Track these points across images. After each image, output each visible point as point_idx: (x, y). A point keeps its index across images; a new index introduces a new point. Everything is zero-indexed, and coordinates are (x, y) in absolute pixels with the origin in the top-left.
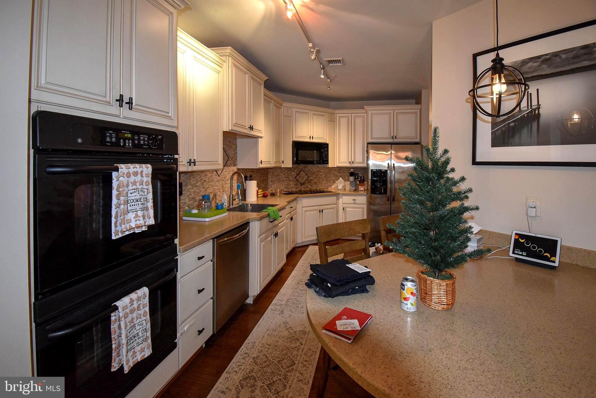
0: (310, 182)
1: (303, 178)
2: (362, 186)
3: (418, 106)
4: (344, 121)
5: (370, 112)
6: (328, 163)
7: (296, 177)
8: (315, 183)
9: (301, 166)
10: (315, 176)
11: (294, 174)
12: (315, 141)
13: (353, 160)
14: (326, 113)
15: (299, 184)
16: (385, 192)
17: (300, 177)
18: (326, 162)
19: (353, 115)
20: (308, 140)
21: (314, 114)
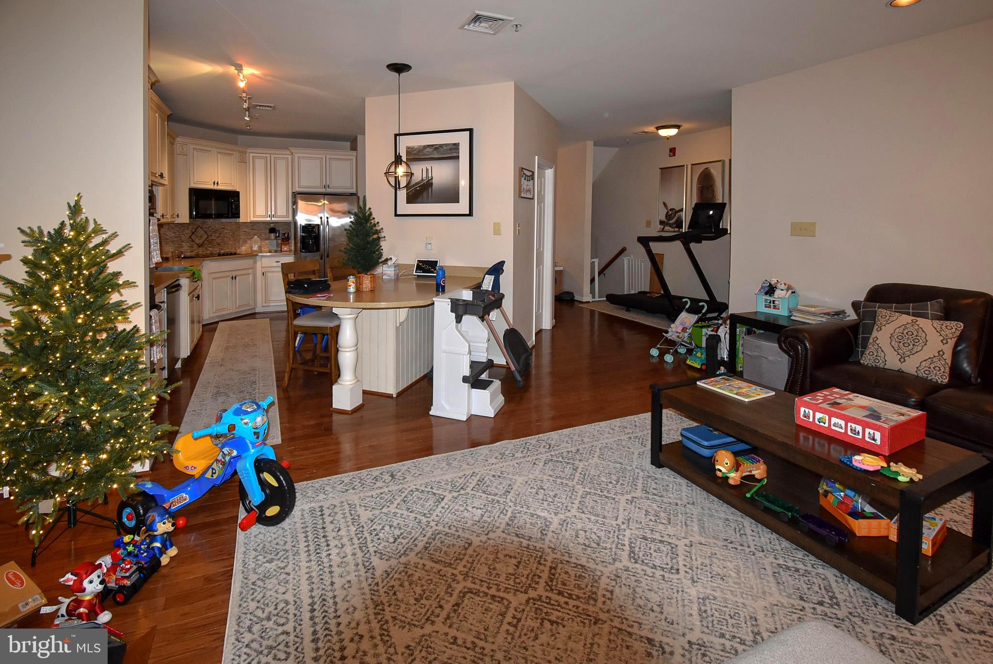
0: (211, 242)
1: (202, 237)
2: (286, 245)
3: (354, 153)
4: (260, 164)
5: (296, 155)
6: (239, 217)
7: (190, 237)
8: (218, 244)
9: (199, 221)
10: (217, 235)
11: (188, 232)
12: (220, 187)
13: (273, 213)
14: (235, 151)
15: (195, 246)
16: (318, 250)
17: (197, 236)
18: (237, 215)
19: (273, 156)
20: (211, 187)
21: (219, 152)
